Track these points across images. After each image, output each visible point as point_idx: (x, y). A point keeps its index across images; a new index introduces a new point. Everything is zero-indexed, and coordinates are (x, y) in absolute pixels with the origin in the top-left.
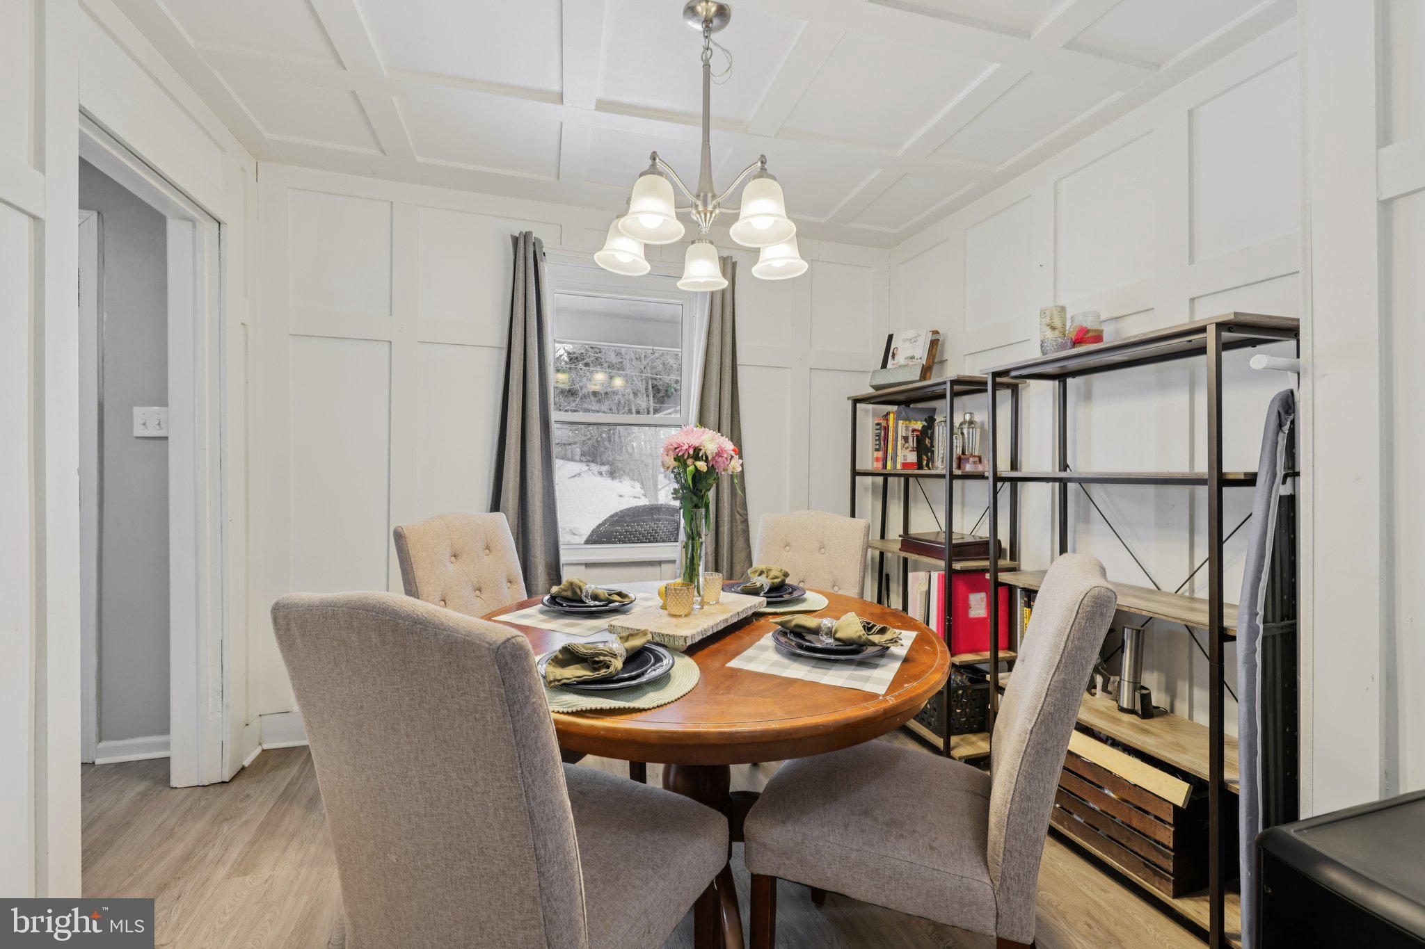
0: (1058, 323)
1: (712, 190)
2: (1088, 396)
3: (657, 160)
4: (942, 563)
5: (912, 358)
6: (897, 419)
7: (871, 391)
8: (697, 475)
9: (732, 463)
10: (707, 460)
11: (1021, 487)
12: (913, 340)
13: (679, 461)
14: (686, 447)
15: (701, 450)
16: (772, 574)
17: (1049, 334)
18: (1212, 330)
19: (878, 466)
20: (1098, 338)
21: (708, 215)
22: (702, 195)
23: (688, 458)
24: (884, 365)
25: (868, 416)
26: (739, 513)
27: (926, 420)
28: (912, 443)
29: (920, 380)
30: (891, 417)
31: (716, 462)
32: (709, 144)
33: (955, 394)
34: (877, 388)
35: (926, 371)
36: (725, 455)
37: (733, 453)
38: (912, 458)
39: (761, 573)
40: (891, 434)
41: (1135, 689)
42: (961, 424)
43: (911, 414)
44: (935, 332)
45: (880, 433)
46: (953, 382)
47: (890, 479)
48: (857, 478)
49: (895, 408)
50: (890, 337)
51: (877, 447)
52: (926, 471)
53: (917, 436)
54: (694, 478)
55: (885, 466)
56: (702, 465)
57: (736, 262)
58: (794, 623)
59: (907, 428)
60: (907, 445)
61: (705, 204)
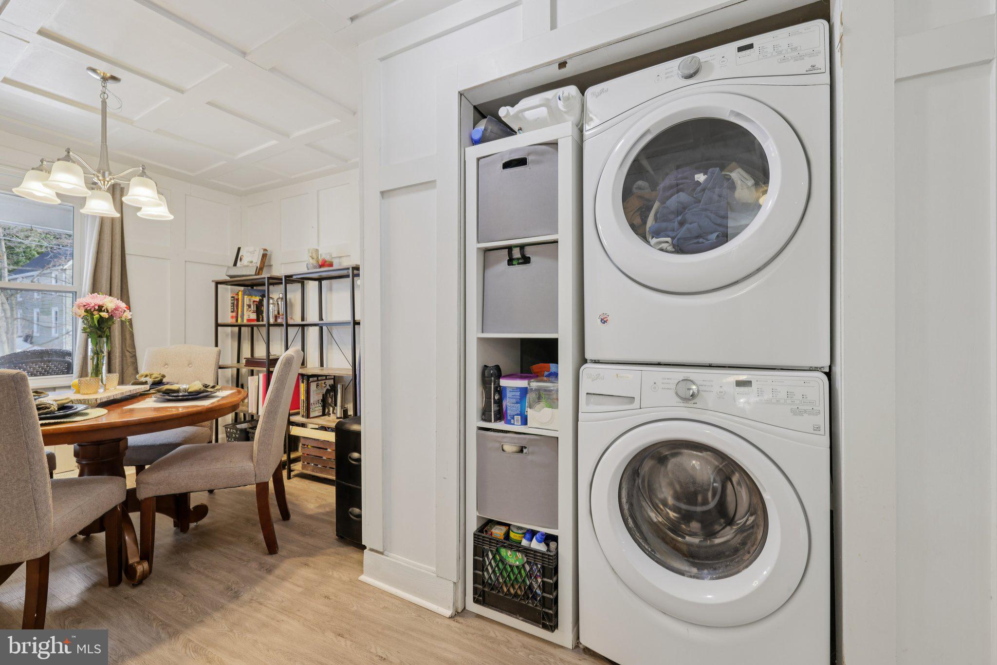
0: (315, 256)
1: (109, 170)
2: (330, 289)
3: (71, 153)
4: (265, 369)
5: (252, 262)
6: (244, 294)
7: (228, 278)
8: (101, 320)
9: (125, 314)
10: (108, 312)
11: (307, 330)
12: (252, 253)
13: (87, 312)
14: (93, 305)
15: (103, 307)
16: (154, 376)
17: (311, 261)
18: (351, 269)
19: (233, 321)
20: (331, 265)
21: (106, 183)
22: (101, 171)
23: (94, 311)
24: (235, 264)
25: (226, 292)
26: (128, 351)
27: (261, 296)
28: (253, 308)
29: (256, 275)
30: (240, 293)
31: (114, 313)
32: (106, 144)
33: (270, 284)
34: (231, 277)
35: (260, 270)
36: (120, 310)
37: (126, 309)
38: (254, 316)
39: (146, 376)
40: (240, 303)
41: (342, 408)
42: (278, 299)
43: (253, 292)
44: (265, 250)
45: (234, 303)
46: (269, 278)
47: (243, 329)
48: (219, 328)
49: (242, 288)
50: (239, 249)
51: (232, 310)
52: (261, 323)
53: (256, 305)
54: (98, 321)
55: (237, 321)
56: (105, 315)
57: (124, 188)
58: (165, 389)
59: (250, 300)
60: (250, 309)
61: (104, 176)
